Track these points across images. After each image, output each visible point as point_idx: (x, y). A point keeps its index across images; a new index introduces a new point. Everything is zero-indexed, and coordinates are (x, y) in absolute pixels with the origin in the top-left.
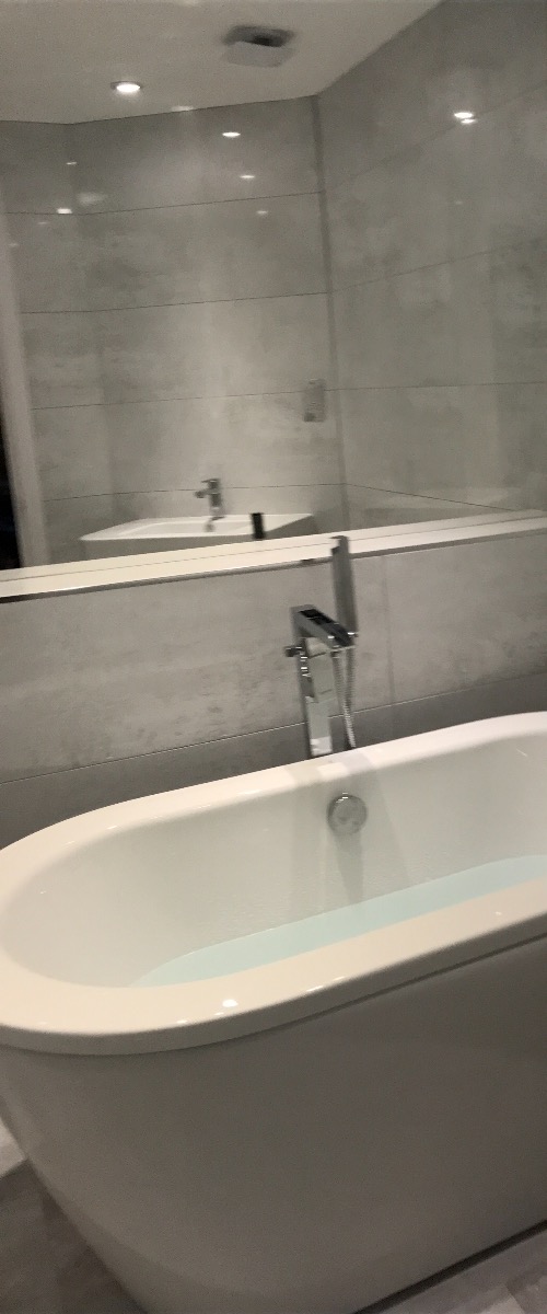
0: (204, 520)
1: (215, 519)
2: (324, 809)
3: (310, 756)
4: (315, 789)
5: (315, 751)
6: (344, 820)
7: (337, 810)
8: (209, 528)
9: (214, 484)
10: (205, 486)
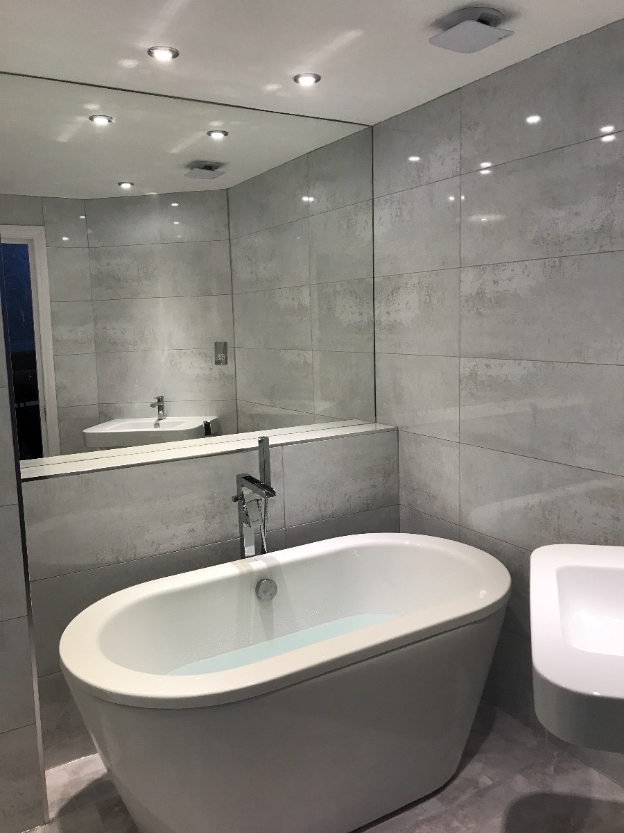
0: (154, 420)
1: (159, 419)
2: (254, 585)
3: (243, 556)
4: (250, 574)
5: (246, 554)
6: (265, 592)
7: (262, 587)
8: (157, 425)
9: (160, 399)
10: (156, 400)
